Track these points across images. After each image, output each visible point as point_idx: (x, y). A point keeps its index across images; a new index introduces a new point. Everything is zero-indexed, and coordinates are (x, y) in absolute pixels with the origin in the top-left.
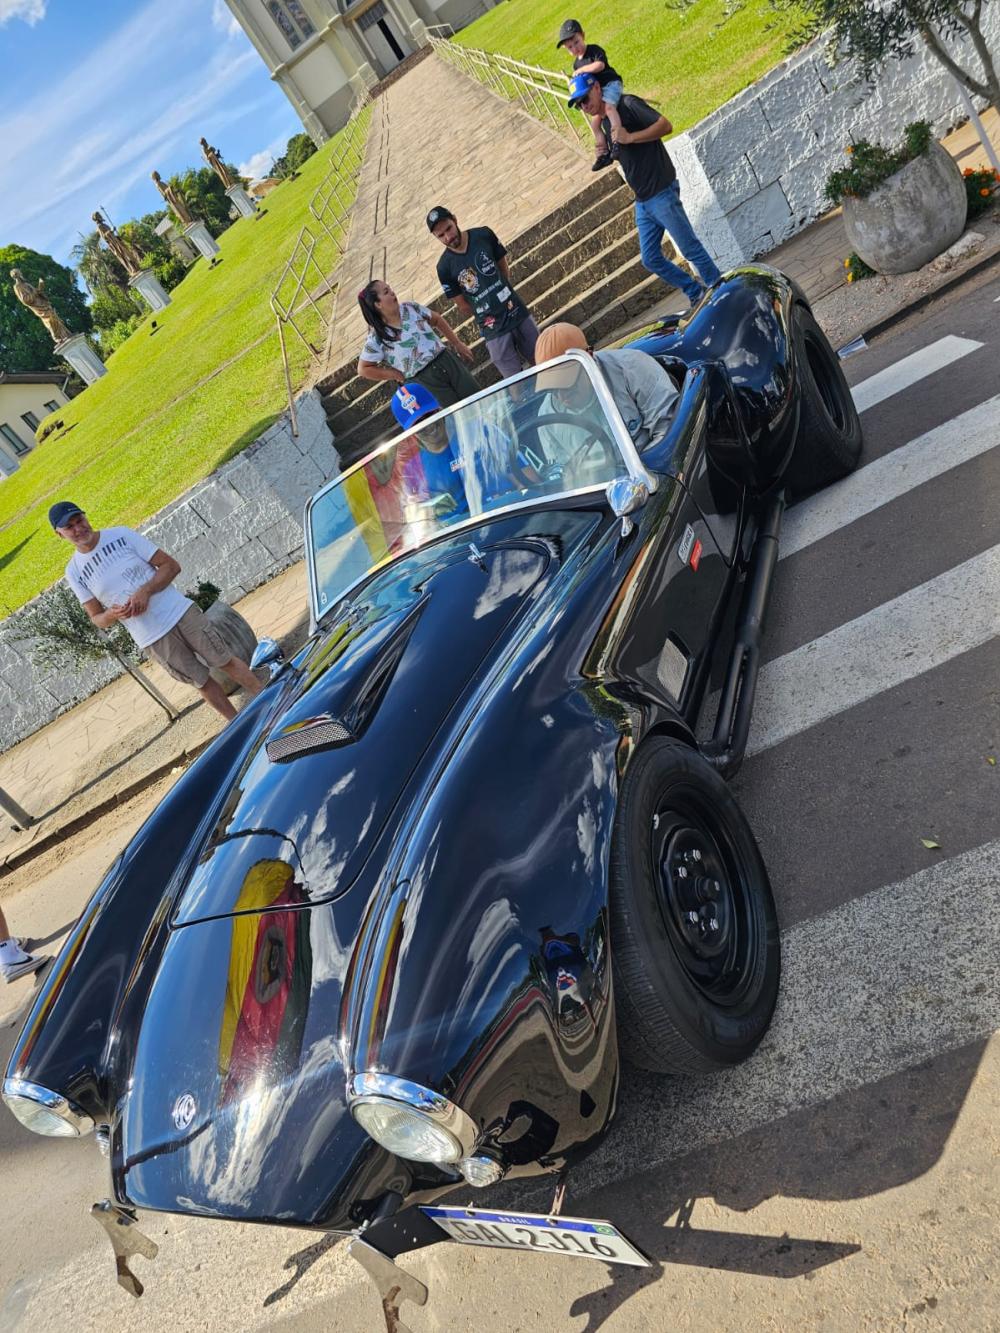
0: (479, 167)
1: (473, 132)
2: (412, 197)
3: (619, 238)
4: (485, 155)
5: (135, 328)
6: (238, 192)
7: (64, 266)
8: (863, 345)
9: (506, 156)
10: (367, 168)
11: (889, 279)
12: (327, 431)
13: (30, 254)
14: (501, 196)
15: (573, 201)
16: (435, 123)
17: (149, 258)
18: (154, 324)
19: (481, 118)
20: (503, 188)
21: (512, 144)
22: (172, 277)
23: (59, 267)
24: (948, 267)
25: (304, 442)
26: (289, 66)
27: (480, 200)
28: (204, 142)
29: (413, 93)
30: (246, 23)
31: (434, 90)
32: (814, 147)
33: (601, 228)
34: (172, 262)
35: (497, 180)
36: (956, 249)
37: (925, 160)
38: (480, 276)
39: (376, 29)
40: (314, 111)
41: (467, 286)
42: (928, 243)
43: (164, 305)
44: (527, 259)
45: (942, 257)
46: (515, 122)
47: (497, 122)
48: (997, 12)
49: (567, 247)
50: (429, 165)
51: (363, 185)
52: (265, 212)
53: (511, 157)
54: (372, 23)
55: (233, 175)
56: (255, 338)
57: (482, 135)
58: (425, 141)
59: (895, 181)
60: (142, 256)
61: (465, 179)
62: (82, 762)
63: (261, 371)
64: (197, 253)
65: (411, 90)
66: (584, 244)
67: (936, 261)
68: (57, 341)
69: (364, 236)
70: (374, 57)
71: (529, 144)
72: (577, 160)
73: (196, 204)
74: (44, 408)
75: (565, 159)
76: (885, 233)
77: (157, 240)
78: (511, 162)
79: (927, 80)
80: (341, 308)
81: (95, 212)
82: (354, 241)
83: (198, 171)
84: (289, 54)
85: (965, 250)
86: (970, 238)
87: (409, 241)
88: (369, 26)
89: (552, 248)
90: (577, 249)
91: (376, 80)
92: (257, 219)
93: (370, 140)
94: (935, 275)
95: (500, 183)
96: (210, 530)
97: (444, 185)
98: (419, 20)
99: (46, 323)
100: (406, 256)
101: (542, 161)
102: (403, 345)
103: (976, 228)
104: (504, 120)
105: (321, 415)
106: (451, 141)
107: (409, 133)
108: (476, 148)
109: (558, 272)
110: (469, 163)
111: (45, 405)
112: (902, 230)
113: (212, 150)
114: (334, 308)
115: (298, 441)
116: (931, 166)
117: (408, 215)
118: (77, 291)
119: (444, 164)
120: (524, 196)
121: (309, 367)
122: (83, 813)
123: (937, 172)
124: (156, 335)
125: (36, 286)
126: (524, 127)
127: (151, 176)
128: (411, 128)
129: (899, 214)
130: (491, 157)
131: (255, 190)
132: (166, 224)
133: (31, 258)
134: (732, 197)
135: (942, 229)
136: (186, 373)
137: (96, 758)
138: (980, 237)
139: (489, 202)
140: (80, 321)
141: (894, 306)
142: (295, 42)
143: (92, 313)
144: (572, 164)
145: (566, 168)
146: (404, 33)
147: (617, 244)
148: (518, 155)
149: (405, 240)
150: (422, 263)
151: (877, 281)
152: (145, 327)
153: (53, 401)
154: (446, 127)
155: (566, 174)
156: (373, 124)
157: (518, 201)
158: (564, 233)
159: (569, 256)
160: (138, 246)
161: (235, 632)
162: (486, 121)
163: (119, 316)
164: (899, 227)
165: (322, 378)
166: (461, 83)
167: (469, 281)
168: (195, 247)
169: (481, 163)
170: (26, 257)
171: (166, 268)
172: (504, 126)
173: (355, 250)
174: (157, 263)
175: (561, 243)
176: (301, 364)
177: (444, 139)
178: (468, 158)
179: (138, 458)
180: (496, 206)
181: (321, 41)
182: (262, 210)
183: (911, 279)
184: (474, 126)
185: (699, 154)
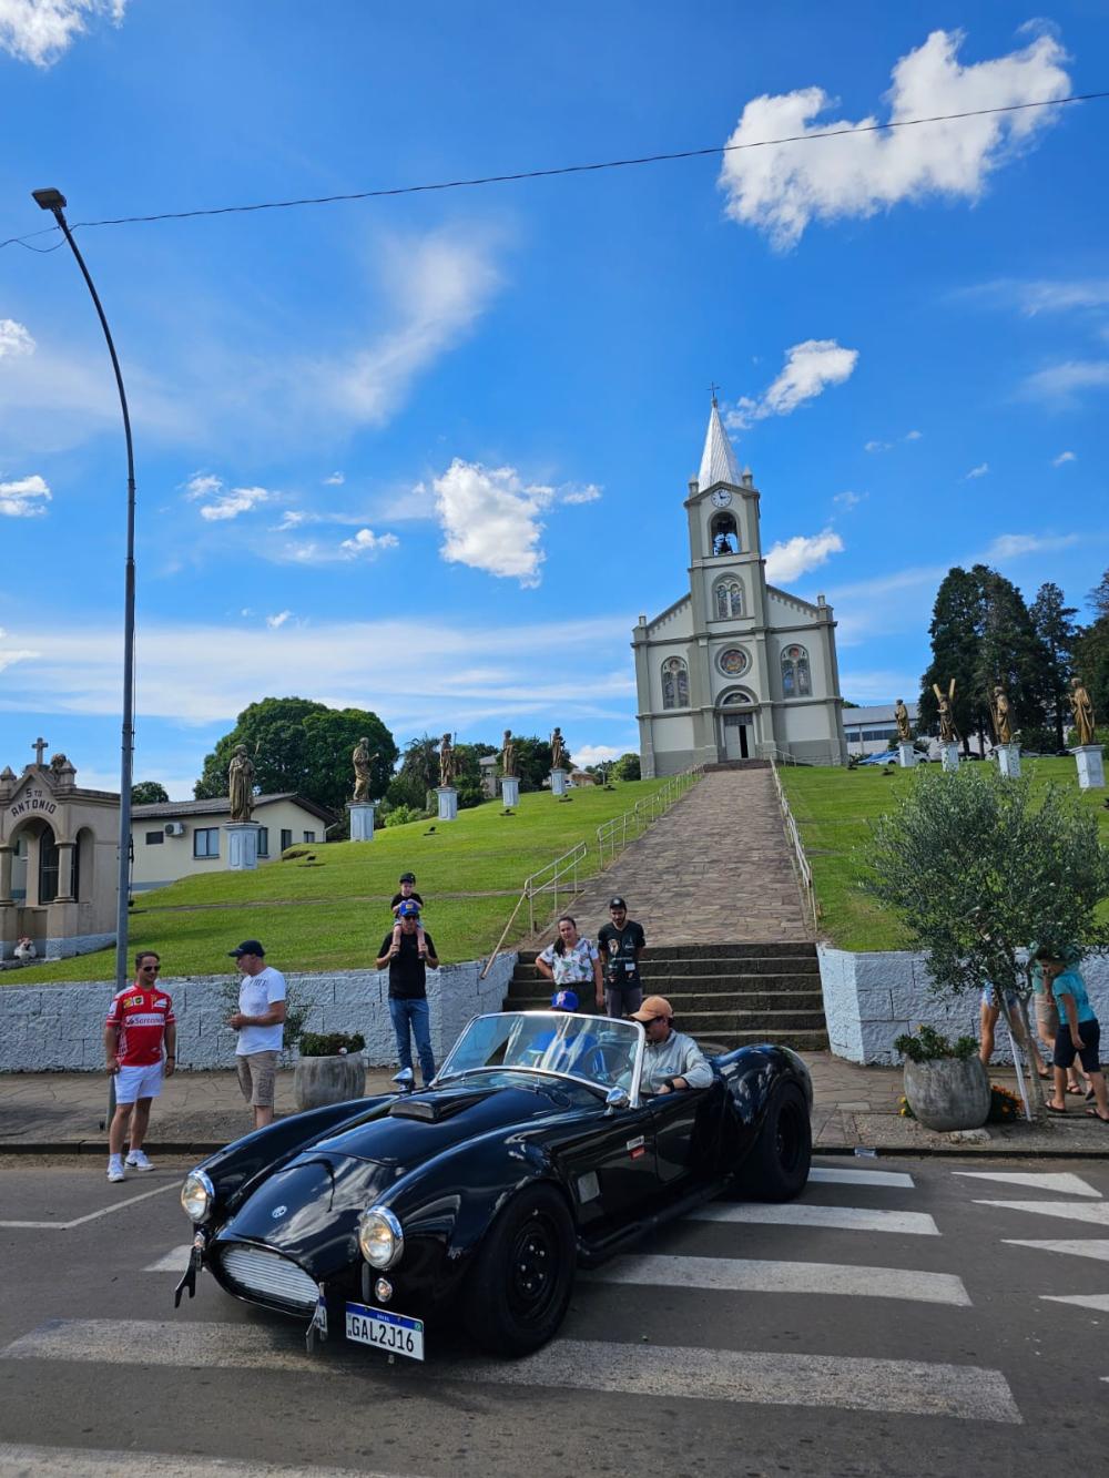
0: (736, 878)
1: (752, 849)
2: (677, 866)
3: (792, 990)
4: (746, 872)
5: (413, 819)
7: (396, 746)
8: (872, 1154)
9: (758, 883)
10: (663, 821)
11: (920, 1126)
12: (506, 988)
14: (734, 908)
15: (773, 946)
16: (732, 823)
17: (461, 778)
18: (433, 829)
19: (764, 843)
20: (739, 904)
21: (767, 878)
22: (468, 799)
23: (393, 745)
24: (958, 1142)
25: (485, 986)
26: (654, 717)
27: (718, 901)
28: (558, 731)
29: (734, 788)
31: (750, 797)
32: (943, 1015)
33: (783, 975)
34: (476, 790)
35: (739, 895)
36: (968, 1134)
37: (962, 1063)
38: (621, 948)
39: (736, 730)
40: (654, 753)
41: (612, 949)
42: (949, 1118)
43: (449, 817)
44: (720, 962)
45: (957, 1133)
46: (783, 864)
47: (771, 854)
48: (1104, 1005)
49: (752, 973)
50: (705, 851)
51: (651, 832)
52: (570, 800)
53: (760, 886)
54: (735, 724)
55: (565, 757)
56: (500, 889)
57: (755, 856)
58: (715, 831)
59: (939, 1064)
61: (721, 879)
62: (175, 1110)
63: (488, 917)
64: (499, 793)
65: (734, 785)
66: (764, 978)
67: (952, 1133)
68: (355, 798)
69: (625, 869)
70: (723, 745)
71: (778, 886)
72: (799, 920)
73: (523, 764)
74: (303, 835)
75: (793, 913)
76: (922, 1093)
77: (477, 768)
78: (758, 889)
80: (574, 910)
81: (448, 732)
82: (617, 868)
83: (540, 741)
84: (659, 709)
85: (973, 1138)
86: (979, 1132)
87: (653, 896)
88: (731, 724)
89: (741, 966)
91: (715, 760)
92: (561, 801)
93: (681, 801)
94: (947, 1141)
95: (740, 899)
96: (380, 1004)
97: (703, 873)
98: (772, 741)
99: (358, 783)
100: (642, 905)
101: (777, 904)
102: (563, 962)
103: (990, 1129)
104: (776, 856)
105: (510, 974)
106: (732, 844)
107: (710, 817)
108: (744, 862)
110: (731, 869)
111: (305, 833)
112: (933, 1097)
113: (561, 738)
114: (570, 906)
115: (482, 983)
116: (965, 1068)
117: (665, 877)
118: (392, 766)
119: (715, 858)
120: (748, 919)
121: (524, 936)
122: (159, 1142)
123: (967, 1074)
124: (429, 838)
125: (371, 756)
126: (785, 871)
128: (712, 814)
129: (934, 1086)
130: (748, 876)
131: (574, 776)
132: (491, 760)
133: (378, 729)
134: (870, 1012)
135: (961, 1114)
136: (433, 881)
137: (189, 1113)
138: (988, 1136)
139: (723, 907)
140: (378, 789)
141: (910, 1144)
142: (668, 705)
143: (390, 788)
144: (795, 920)
145: (789, 920)
146: (757, 742)
147: (788, 993)
148: (767, 888)
149: (650, 892)
150: (650, 918)
151: (912, 1123)
152: (423, 825)
153: (313, 833)
154: (736, 832)
155: (784, 924)
156: (691, 791)
157: (742, 920)
159: (749, 980)
161: (355, 1082)
162: (764, 848)
163: (408, 801)
164: (932, 1094)
165: (527, 950)
166: (771, 806)
167: (614, 947)
168: (501, 790)
169: (739, 876)
171: (469, 791)
172: (773, 861)
173: (612, 876)
174: (464, 784)
176: (519, 931)
177: (729, 840)
178: (733, 866)
179: (360, 921)
180: (726, 913)
181: (689, 714)
182: (569, 797)
183: (932, 1135)
184: (755, 845)
185: (857, 971)
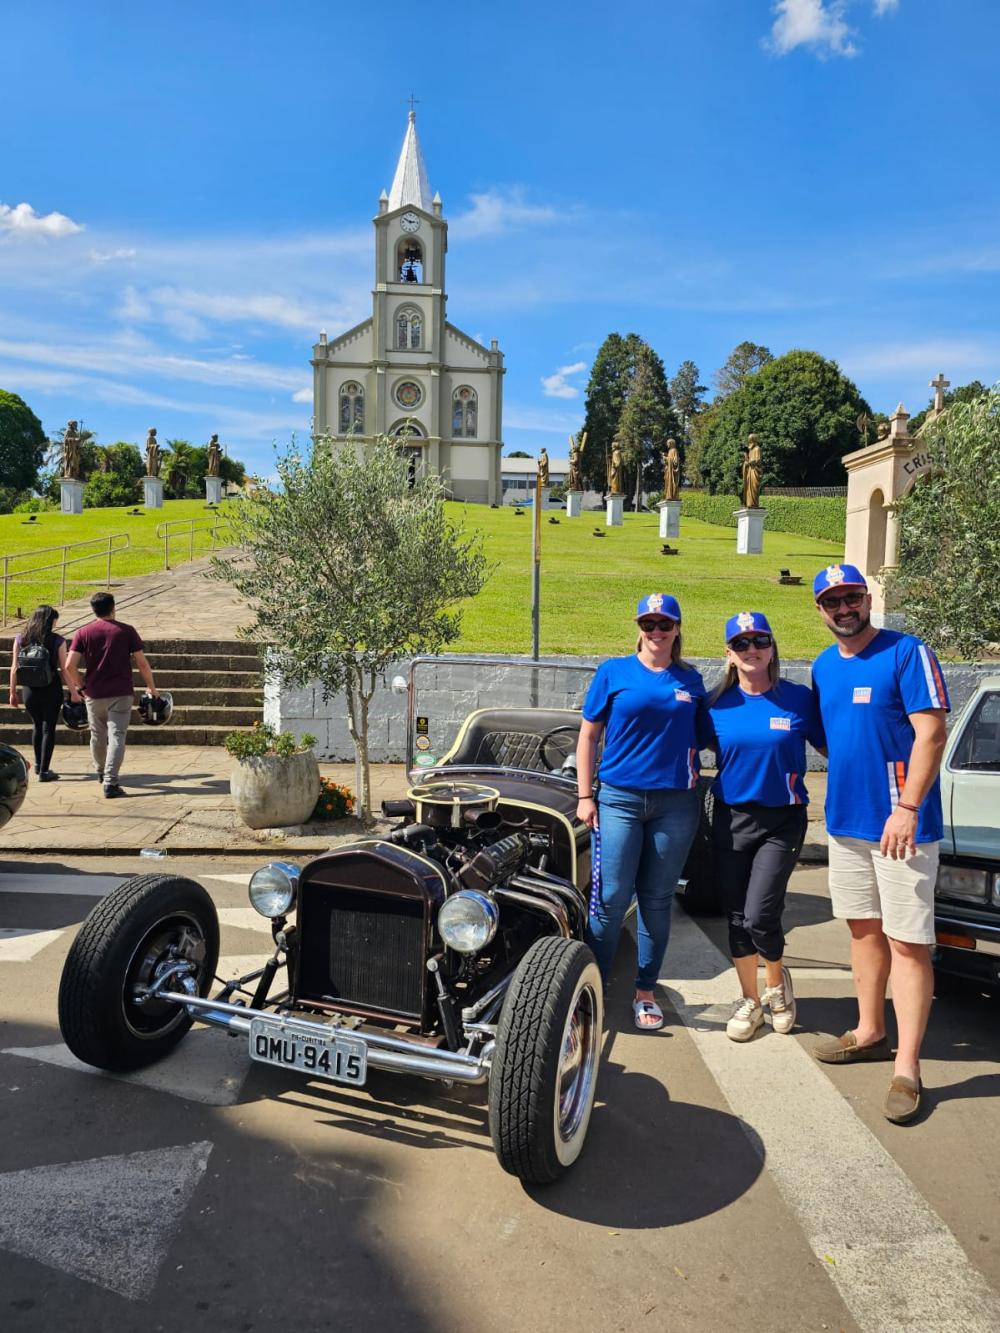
6: (215, 483)
13: (23, 409)
18: (33, 518)
28: (216, 438)
30: (318, 398)
43: (72, 512)
44: (190, 658)
60: (108, 470)
66: (230, 675)
79: (451, 721)
84: (334, 433)
89: (213, 663)
90: (223, 675)
109: (201, 681)
113: (218, 446)
127: (150, 429)
134: (291, 710)
135: (273, 811)
142: (343, 429)
146: (424, 475)
158: (227, 659)
160: (111, 463)
170: (18, 410)
175: (221, 664)
181: (363, 440)
